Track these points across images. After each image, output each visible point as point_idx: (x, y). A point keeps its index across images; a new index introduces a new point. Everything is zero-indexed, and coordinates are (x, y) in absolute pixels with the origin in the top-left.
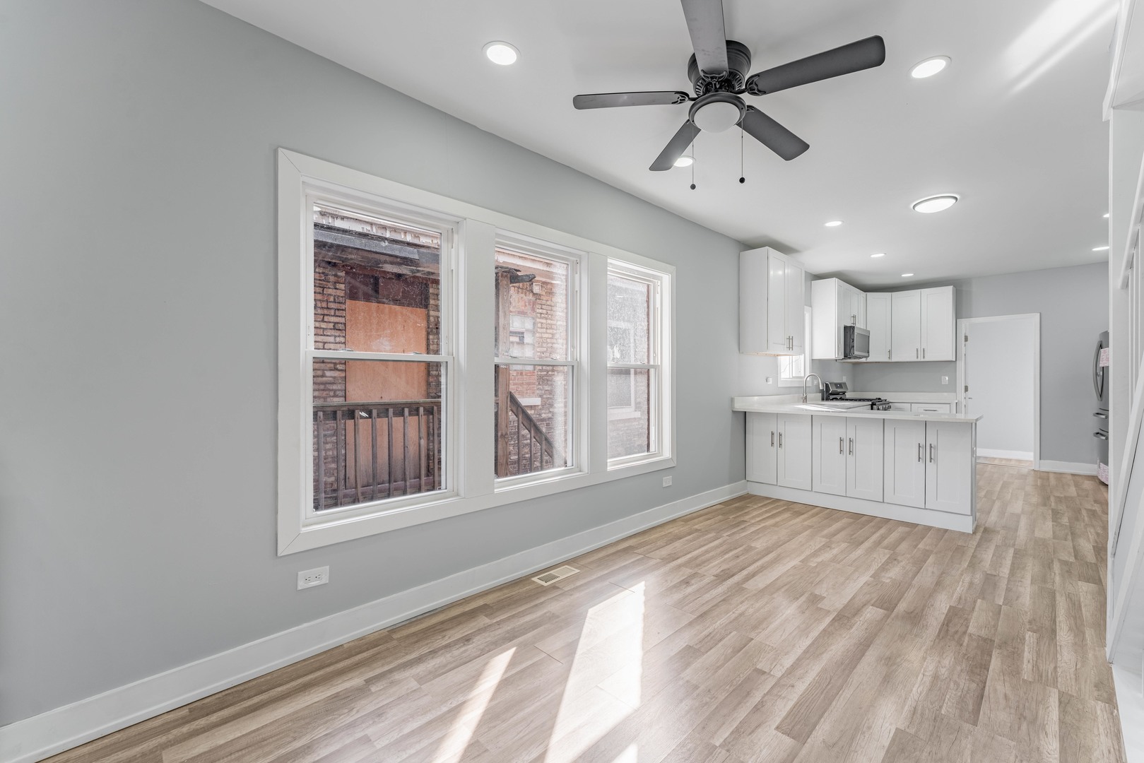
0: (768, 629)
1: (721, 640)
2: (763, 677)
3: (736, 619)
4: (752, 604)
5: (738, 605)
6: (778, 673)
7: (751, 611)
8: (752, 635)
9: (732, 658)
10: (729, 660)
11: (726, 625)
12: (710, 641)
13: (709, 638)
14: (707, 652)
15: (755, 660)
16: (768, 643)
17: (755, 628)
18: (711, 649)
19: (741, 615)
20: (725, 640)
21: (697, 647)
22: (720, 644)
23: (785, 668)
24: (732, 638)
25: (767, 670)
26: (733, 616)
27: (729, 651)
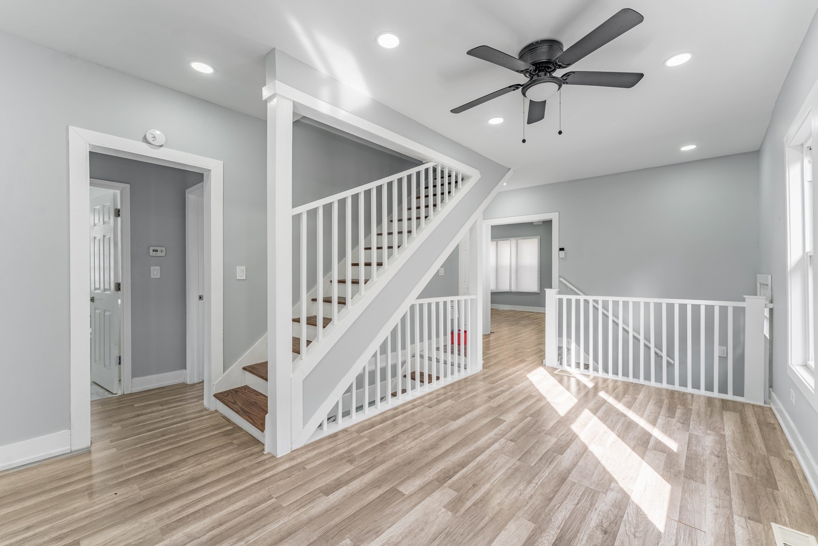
0: (506, 468)
1: (541, 459)
2: (511, 438)
3: (533, 478)
4: (521, 494)
5: (535, 492)
6: (503, 440)
7: (521, 487)
8: (518, 463)
9: (531, 448)
10: (532, 447)
11: (540, 471)
12: (549, 458)
13: (549, 460)
14: (547, 451)
15: (516, 447)
16: (508, 457)
17: (517, 470)
18: (546, 453)
19: (529, 482)
20: (538, 459)
21: (555, 454)
22: (540, 456)
23: (498, 442)
24: (533, 461)
25: (509, 441)
26: (536, 480)
27: (533, 452)
